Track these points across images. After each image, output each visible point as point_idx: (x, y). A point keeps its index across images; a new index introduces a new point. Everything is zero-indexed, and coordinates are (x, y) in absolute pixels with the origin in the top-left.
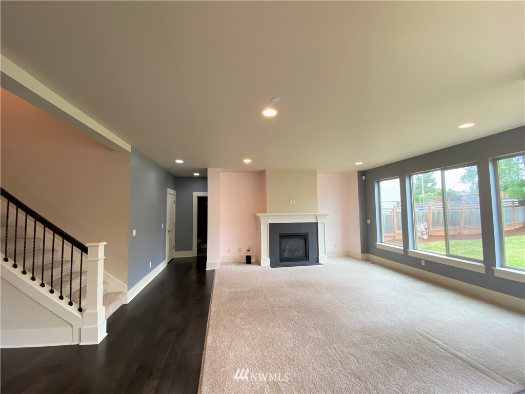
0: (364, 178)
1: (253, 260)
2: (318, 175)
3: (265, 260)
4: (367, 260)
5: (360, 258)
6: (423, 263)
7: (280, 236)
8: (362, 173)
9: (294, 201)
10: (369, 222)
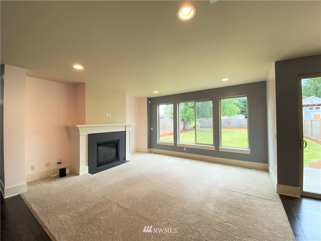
0: (150, 102)
1: (67, 172)
2: (126, 97)
3: (84, 168)
4: (150, 152)
5: (147, 151)
6: (185, 149)
7: (98, 144)
8: (149, 99)
9: (110, 114)
10: (152, 129)
